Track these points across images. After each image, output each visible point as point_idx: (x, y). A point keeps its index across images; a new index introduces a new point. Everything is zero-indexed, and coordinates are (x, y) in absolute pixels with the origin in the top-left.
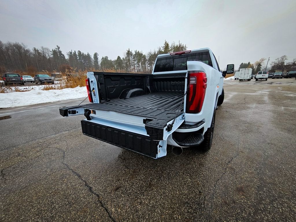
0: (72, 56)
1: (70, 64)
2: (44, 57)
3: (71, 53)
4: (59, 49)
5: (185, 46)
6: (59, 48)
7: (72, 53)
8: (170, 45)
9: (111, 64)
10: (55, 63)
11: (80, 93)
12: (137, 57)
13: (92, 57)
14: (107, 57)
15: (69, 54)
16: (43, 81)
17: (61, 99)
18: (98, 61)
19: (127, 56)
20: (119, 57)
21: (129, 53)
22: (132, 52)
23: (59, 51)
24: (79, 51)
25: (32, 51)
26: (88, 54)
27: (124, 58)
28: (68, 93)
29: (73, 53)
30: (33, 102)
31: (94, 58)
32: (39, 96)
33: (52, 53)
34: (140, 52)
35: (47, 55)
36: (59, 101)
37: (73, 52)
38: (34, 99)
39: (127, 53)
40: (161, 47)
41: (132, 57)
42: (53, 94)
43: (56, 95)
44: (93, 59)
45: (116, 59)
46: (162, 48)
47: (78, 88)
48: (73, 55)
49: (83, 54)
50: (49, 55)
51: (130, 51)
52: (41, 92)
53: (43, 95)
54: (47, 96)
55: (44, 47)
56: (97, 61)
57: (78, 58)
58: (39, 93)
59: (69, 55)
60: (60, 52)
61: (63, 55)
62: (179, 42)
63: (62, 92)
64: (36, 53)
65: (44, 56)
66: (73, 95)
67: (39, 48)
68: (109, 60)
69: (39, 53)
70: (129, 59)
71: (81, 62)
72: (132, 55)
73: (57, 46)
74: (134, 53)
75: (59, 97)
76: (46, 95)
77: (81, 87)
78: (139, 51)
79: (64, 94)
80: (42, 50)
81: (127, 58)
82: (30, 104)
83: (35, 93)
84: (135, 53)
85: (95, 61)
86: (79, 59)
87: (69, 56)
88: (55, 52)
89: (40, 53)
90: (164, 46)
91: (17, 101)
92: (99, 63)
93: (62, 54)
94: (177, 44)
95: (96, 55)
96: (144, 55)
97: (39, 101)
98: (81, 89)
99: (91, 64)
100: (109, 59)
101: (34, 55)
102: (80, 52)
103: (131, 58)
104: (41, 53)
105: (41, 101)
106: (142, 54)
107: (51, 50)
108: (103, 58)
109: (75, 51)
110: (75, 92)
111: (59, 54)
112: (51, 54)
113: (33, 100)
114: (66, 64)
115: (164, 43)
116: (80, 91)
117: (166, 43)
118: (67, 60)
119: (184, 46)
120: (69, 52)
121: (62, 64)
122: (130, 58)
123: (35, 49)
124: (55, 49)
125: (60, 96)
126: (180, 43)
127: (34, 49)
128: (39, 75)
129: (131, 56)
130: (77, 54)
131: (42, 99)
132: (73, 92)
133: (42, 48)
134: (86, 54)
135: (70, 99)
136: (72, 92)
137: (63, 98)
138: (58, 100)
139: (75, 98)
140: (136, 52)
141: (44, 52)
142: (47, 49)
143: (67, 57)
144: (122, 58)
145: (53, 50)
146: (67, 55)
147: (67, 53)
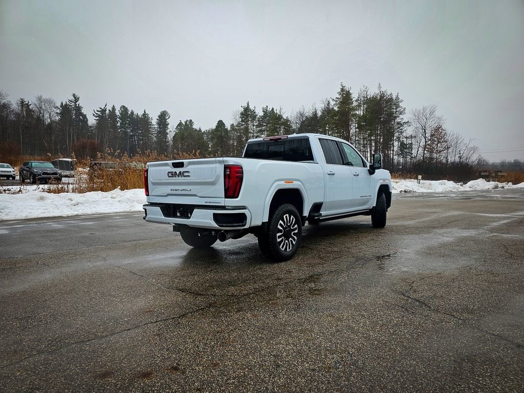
0: (106, 117)
1: (98, 138)
2: (40, 120)
3: (103, 111)
4: (76, 101)
5: (397, 98)
6: (77, 99)
7: (106, 110)
8: (355, 96)
9: (199, 139)
10: (61, 134)
11: (119, 201)
12: (267, 124)
13: (154, 122)
14: (191, 121)
15: (99, 113)
16: (39, 175)
17: (80, 212)
18: (168, 131)
19: (242, 121)
20: (221, 124)
21: (247, 114)
22: (257, 111)
23: (76, 106)
24: (124, 107)
25: (15, 106)
26: (145, 114)
27: (235, 124)
28: (97, 201)
29: (107, 112)
30: (30, 213)
31: (158, 124)
32: (41, 203)
33: (58, 111)
34: (275, 110)
35: (47, 116)
36: (77, 215)
37: (109, 108)
38: (33, 209)
39: (242, 114)
40: (331, 100)
41: (255, 124)
42: (68, 202)
43: (73, 202)
44: (156, 126)
45: (214, 127)
46: (332, 103)
47: (117, 192)
48: (108, 115)
49: (132, 113)
50: (52, 116)
51: (252, 107)
52: (44, 196)
53: (48, 201)
54: (56, 205)
55: (43, 97)
56: (165, 130)
57: (119, 124)
58: (42, 198)
59: (99, 116)
60: (78, 109)
61: (85, 116)
62: (380, 87)
63: (84, 199)
64: (22, 111)
65: (39, 118)
66: (105, 206)
67: (31, 100)
68: (196, 130)
69: (29, 111)
70: (247, 129)
71: (125, 132)
72: (254, 117)
73: (74, 95)
74: (260, 113)
75: (78, 208)
76: (55, 202)
77: (122, 189)
78: (273, 109)
79: (88, 203)
80: (38, 105)
81: (242, 125)
82: (26, 217)
83: (34, 196)
84: (262, 114)
85: (159, 132)
86: (121, 127)
87: (97, 118)
88: (65, 109)
89: (31, 110)
90: (338, 98)
91: (5, 210)
92: (170, 136)
93: (82, 114)
94: (373, 92)
95: (163, 117)
96: (285, 118)
97: (41, 213)
98: (123, 194)
99: (149, 139)
100: (196, 126)
101: (17, 115)
102: (124, 109)
103: (252, 127)
104: (33, 111)
105: (44, 212)
106: (280, 117)
107: (59, 105)
108: (180, 124)
109: (114, 108)
110: (111, 200)
111: (76, 114)
112: (57, 113)
113: (31, 211)
114: (88, 138)
115: (339, 90)
116: (119, 199)
117: (342, 90)
118: (91, 127)
119: (394, 97)
120: (99, 110)
121: (78, 139)
122: (250, 126)
123: (22, 102)
124: (67, 101)
125: (80, 205)
126: (383, 89)
127: (19, 102)
128: (31, 163)
129: (252, 121)
130: (118, 113)
131: (46, 209)
132: (106, 199)
133: (40, 99)
134: (140, 114)
135: (99, 212)
136: (104, 199)
137: (85, 210)
138: (76, 213)
139: (110, 211)
140: (265, 111)
141: (41, 108)
142: (50, 102)
143: (92, 121)
144: (228, 126)
145: (62, 104)
146: (94, 115)
147: (94, 111)
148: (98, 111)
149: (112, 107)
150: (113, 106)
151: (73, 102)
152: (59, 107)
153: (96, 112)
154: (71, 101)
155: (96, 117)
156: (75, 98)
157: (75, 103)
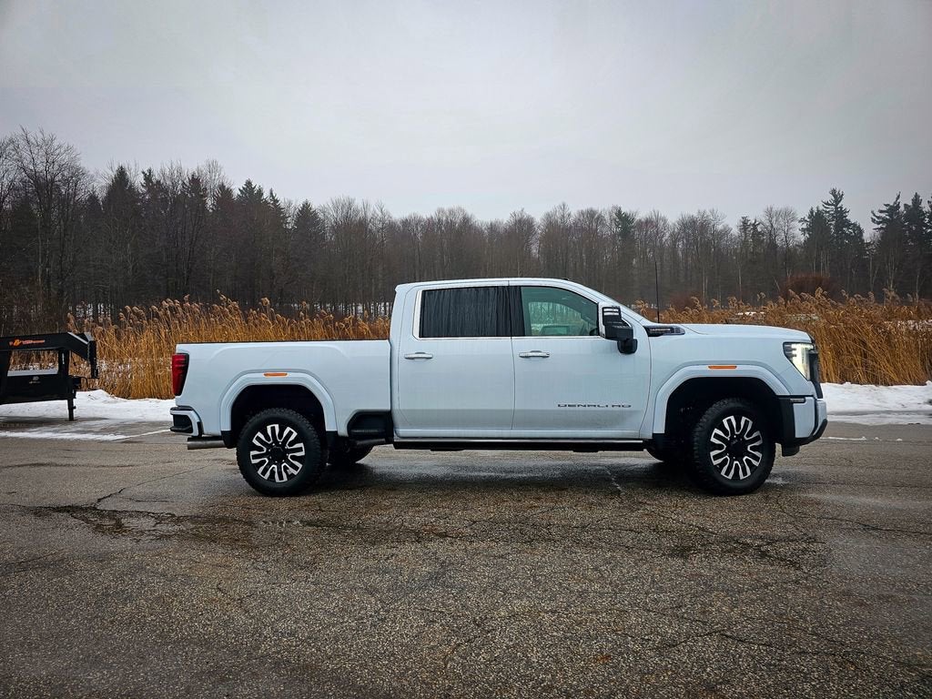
0: (899, 220)
3: (893, 210)
4: (838, 202)
6: (837, 197)
7: (898, 207)
15: (883, 215)
29: (902, 208)
33: (804, 226)
35: (781, 237)
37: (906, 201)
48: (905, 215)
50: (791, 236)
55: (775, 208)
59: (884, 221)
60: (840, 215)
64: (746, 236)
73: (833, 192)
80: (767, 222)
87: (881, 226)
88: (816, 220)
89: (760, 233)
93: (848, 224)
101: (739, 243)
104: (763, 234)
107: (805, 214)
111: (836, 225)
112: (802, 230)
118: (869, 244)
120: (885, 208)
123: (745, 222)
124: (821, 205)
130: (926, 207)
141: (772, 226)
142: (788, 214)
143: (870, 232)
145: (812, 212)
146: (873, 221)
147: (872, 212)
148: (881, 212)
149: (913, 197)
150: (916, 195)
151: (832, 205)
152: (806, 218)
153: (878, 214)
154: (827, 204)
155: (878, 223)
156: (835, 196)
157: (836, 206)
